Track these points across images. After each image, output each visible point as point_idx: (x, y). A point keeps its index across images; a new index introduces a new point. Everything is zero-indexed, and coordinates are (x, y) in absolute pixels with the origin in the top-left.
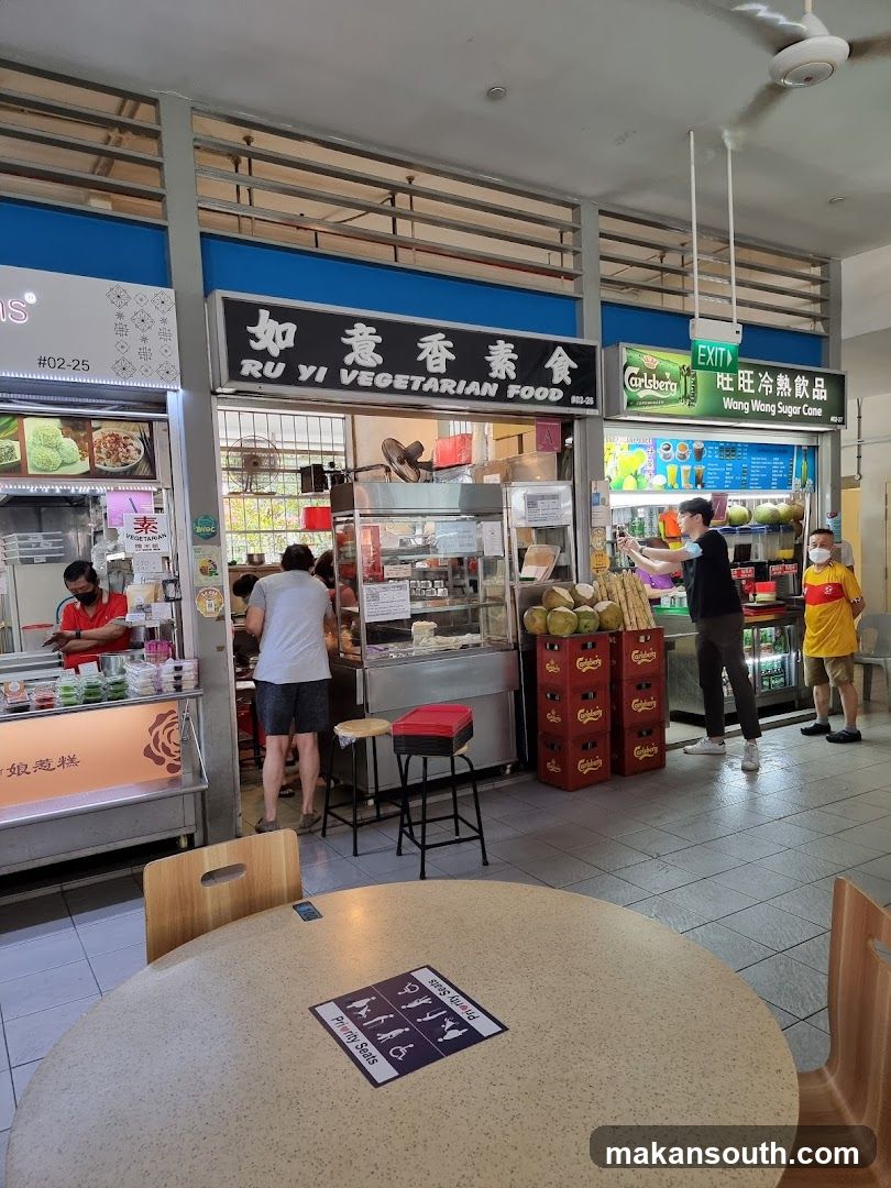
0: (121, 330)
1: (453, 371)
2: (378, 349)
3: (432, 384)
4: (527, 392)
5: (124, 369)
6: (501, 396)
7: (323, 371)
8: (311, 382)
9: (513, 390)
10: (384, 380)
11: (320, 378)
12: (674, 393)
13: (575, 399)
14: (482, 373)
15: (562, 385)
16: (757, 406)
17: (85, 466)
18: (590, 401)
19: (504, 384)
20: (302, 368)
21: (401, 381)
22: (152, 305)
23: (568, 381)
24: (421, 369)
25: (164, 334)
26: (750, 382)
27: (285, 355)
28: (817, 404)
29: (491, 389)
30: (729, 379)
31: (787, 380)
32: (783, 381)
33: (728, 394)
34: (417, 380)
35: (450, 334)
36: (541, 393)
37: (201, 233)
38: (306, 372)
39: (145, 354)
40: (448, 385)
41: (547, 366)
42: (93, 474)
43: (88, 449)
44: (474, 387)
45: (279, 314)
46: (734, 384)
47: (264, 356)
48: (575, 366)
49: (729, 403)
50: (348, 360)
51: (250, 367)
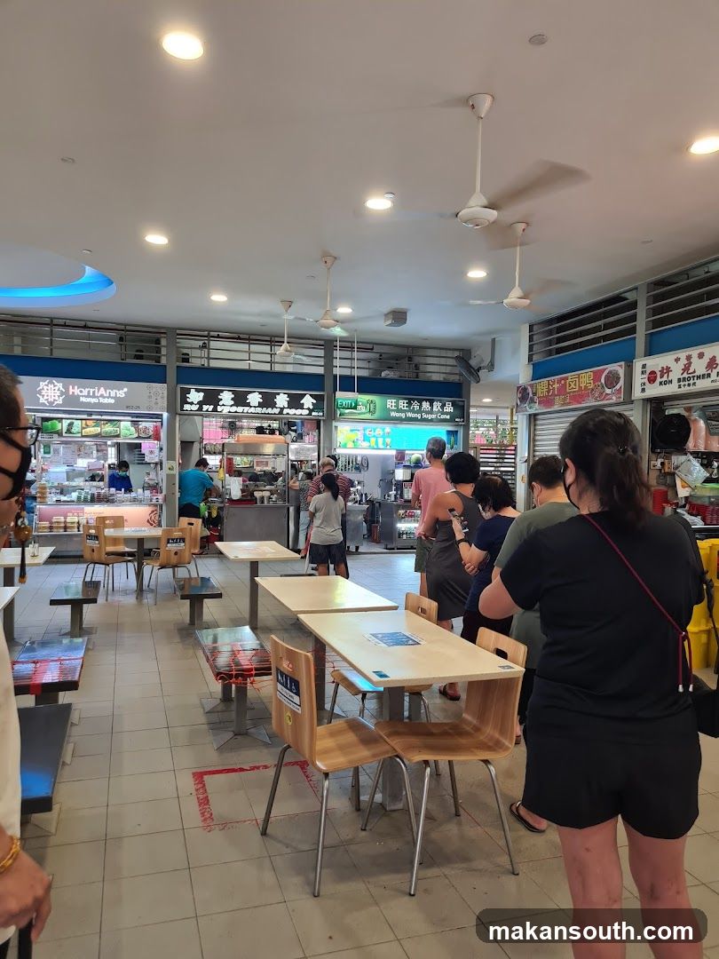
0: (150, 397)
1: (260, 405)
2: (232, 399)
3: (252, 410)
4: (292, 411)
5: (149, 409)
6: (281, 413)
7: (212, 407)
8: (207, 411)
9: (285, 411)
10: (234, 409)
11: (210, 410)
12: (364, 410)
13: (313, 414)
14: (273, 405)
15: (308, 409)
16: (410, 415)
17: (137, 435)
18: (321, 414)
19: (282, 409)
20: (204, 406)
21: (240, 409)
22: (160, 390)
23: (311, 407)
24: (248, 405)
25: (162, 398)
26: (405, 405)
27: (199, 403)
28: (447, 413)
29: (276, 411)
30: (393, 404)
31: (428, 403)
32: (426, 405)
33: (393, 410)
34: (246, 409)
35: (260, 393)
36: (299, 412)
37: (177, 367)
38: (205, 407)
39: (157, 403)
40: (259, 410)
41: (302, 402)
42: (139, 437)
43: (137, 430)
44: (270, 410)
45: (198, 391)
46: (397, 406)
47: (192, 403)
48: (315, 401)
49: (393, 414)
50: (221, 403)
51: (187, 407)
